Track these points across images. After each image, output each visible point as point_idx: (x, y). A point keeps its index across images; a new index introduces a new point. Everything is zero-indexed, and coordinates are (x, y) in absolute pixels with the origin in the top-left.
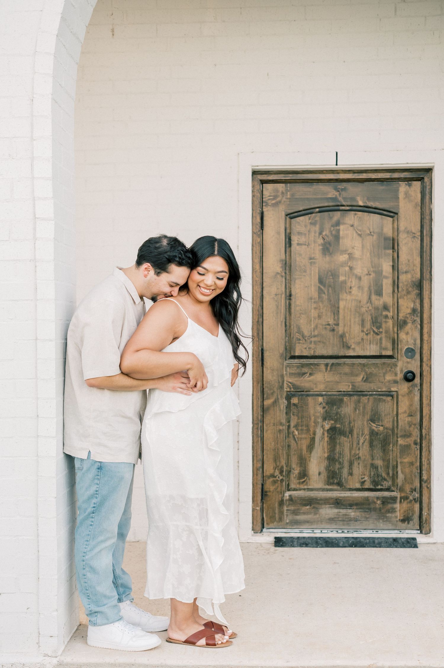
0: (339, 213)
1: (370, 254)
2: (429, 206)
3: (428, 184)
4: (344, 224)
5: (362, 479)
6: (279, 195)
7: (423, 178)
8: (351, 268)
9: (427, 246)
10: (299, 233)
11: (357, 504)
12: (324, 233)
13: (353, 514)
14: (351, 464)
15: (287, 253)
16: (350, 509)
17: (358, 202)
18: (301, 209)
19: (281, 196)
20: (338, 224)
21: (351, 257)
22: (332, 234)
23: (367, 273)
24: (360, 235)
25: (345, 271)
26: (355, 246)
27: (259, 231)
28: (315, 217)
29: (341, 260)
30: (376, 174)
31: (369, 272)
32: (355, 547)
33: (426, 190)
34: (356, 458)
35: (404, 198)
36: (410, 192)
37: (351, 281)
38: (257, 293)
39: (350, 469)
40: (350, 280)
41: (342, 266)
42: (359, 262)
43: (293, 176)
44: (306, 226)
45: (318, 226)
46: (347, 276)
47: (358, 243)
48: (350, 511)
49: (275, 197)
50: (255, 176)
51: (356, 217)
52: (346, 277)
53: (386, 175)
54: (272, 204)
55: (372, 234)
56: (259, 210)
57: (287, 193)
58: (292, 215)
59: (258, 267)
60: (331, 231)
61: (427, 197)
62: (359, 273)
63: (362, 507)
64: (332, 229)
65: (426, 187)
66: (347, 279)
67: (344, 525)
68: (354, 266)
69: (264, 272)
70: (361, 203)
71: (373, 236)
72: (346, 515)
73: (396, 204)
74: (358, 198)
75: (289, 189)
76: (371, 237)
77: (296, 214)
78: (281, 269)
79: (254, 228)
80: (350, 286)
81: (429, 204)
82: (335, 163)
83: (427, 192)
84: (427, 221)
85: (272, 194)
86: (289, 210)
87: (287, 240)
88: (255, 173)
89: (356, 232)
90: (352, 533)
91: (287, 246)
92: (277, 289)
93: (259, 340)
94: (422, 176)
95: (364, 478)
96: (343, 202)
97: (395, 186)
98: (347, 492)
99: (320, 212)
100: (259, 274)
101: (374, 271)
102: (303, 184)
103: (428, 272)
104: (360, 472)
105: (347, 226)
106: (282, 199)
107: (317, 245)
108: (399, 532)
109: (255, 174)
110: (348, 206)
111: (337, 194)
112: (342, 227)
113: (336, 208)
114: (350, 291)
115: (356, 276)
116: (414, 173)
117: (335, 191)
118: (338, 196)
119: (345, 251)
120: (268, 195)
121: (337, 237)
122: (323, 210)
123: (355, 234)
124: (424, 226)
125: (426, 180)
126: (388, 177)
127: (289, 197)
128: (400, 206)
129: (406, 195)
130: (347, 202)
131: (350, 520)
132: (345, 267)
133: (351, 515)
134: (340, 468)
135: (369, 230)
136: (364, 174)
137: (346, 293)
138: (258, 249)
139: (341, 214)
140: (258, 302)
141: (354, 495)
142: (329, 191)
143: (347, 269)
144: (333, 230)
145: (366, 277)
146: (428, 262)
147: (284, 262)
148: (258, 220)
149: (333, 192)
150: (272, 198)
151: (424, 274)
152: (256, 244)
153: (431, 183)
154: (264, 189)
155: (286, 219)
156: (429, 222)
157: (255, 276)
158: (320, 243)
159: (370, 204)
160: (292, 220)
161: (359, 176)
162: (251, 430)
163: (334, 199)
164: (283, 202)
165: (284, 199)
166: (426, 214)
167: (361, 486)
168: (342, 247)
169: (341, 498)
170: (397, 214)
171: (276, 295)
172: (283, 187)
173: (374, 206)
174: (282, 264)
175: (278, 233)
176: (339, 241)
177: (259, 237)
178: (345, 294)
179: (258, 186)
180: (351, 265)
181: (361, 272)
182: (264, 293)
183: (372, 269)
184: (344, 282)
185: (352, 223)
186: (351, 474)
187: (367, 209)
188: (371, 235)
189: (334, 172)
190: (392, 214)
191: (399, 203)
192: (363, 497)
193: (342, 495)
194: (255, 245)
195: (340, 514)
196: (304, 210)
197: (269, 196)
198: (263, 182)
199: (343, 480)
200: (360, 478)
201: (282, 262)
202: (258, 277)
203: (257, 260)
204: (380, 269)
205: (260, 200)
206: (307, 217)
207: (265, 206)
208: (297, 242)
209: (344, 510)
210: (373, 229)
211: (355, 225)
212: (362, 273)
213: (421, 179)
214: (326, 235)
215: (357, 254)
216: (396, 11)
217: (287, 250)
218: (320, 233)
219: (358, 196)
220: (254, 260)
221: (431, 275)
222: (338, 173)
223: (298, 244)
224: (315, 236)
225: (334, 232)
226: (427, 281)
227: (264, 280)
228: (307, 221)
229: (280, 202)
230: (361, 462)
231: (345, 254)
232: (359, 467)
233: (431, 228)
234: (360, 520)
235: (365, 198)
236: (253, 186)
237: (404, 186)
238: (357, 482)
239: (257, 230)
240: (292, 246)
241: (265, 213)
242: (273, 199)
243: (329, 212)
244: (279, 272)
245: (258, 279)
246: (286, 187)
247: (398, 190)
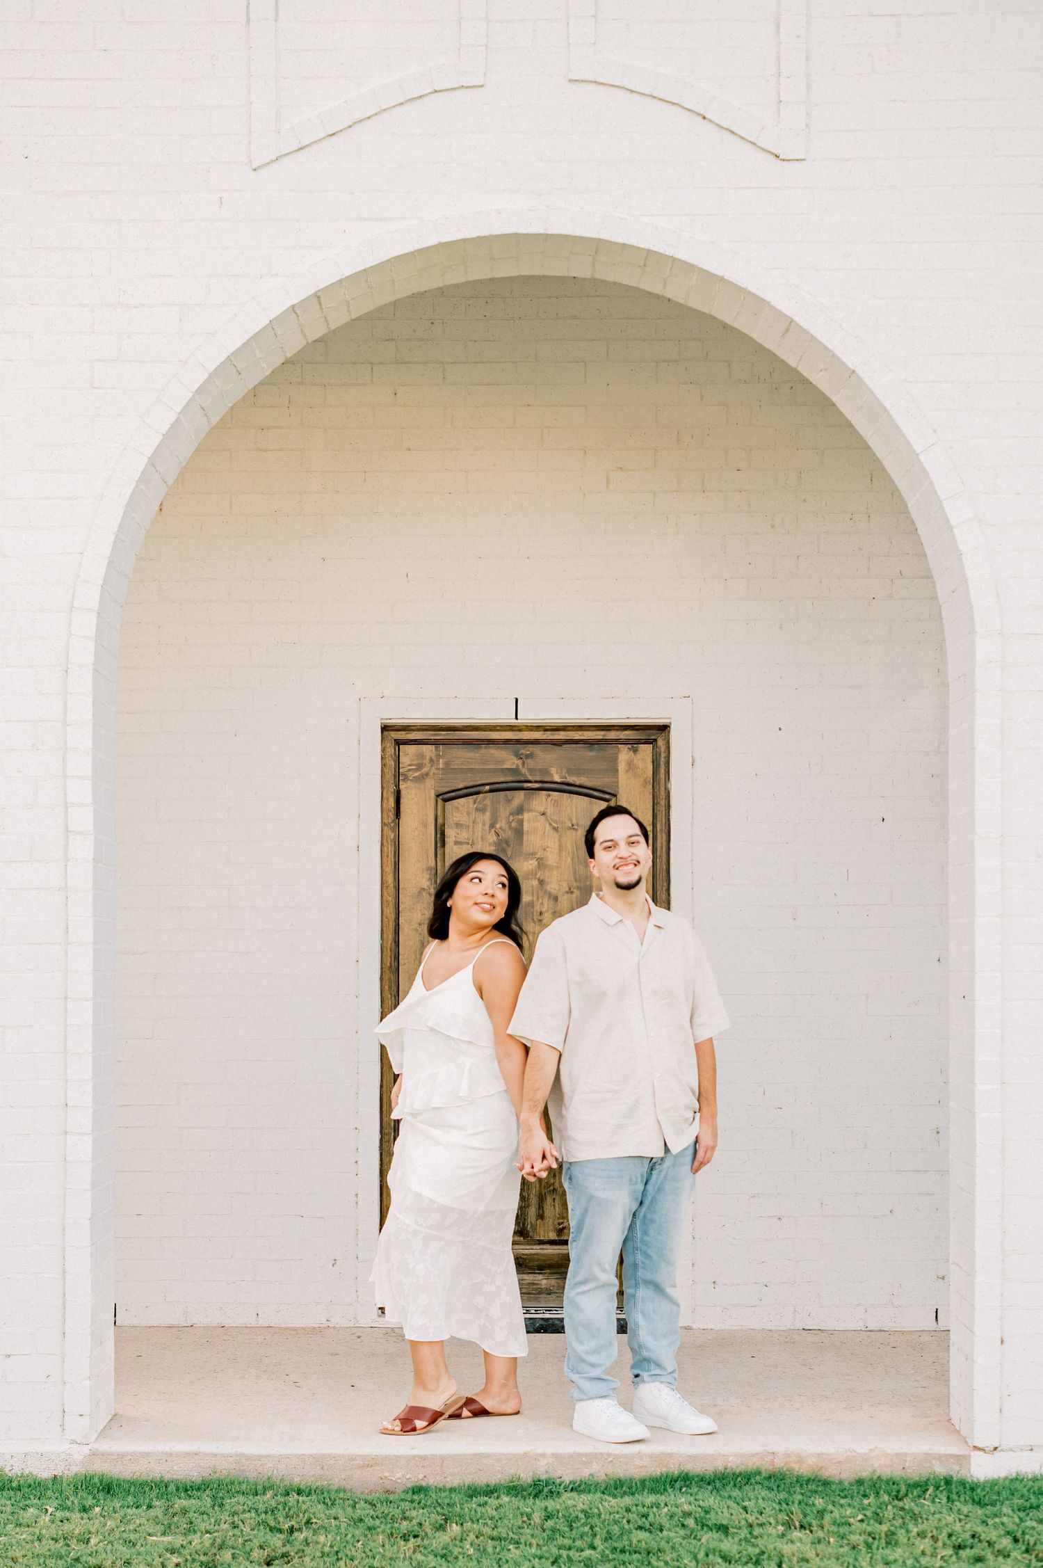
0: (522, 793)
1: (573, 859)
2: (666, 785)
3: (663, 750)
4: (530, 810)
5: (559, 1224)
6: (426, 764)
7: (656, 740)
8: (541, 882)
9: (662, 847)
10: (458, 825)
11: (550, 1266)
12: (498, 826)
13: (544, 1282)
14: (541, 1199)
15: (438, 856)
16: (539, 1273)
17: (553, 776)
18: (461, 786)
19: (428, 765)
20: (520, 810)
21: (541, 864)
22: (510, 826)
23: (567, 889)
24: (556, 829)
25: (533, 886)
26: (548, 847)
27: (393, 821)
28: (484, 799)
29: (525, 868)
30: (580, 733)
31: (570, 889)
32: (545, 1332)
33: (660, 760)
34: (550, 1191)
35: (627, 771)
36: (635, 762)
37: (542, 904)
38: (389, 921)
39: (539, 1208)
40: (540, 901)
41: (528, 879)
42: (555, 873)
43: (447, 734)
44: (468, 814)
45: (488, 814)
46: (535, 895)
47: (552, 842)
48: (540, 1277)
49: (420, 767)
50: (386, 733)
51: (549, 799)
52: (533, 895)
53: (597, 735)
54: (414, 777)
55: (576, 827)
56: (392, 788)
57: (438, 761)
58: (446, 796)
59: (390, 879)
60: (509, 823)
61: (662, 771)
62: (555, 889)
63: (559, 1271)
64: (511, 818)
65: (660, 754)
66: (535, 899)
67: (530, 1301)
68: (547, 880)
69: (400, 887)
70: (557, 778)
71: (576, 830)
72: (533, 1284)
73: (614, 780)
74: (553, 770)
75: (441, 754)
76: (574, 832)
77: (453, 794)
78: (428, 883)
79: (385, 816)
80: (539, 911)
81: (665, 783)
82: (514, 717)
83: (662, 763)
84: (662, 808)
85: (416, 762)
86: (442, 787)
87: (439, 836)
88: (385, 728)
89: (550, 824)
90: (544, 1313)
91: (439, 845)
92: (422, 915)
93: (392, 996)
94: (653, 737)
95: (562, 1223)
96: (529, 776)
97: (611, 752)
98: (535, 1247)
99: (491, 791)
100: (392, 890)
101: (579, 888)
102: (464, 746)
103: (664, 889)
104: (557, 1213)
105: (534, 814)
106: (430, 770)
107: (488, 845)
108: (620, 1312)
109: (387, 730)
110: (536, 782)
111: (519, 762)
112: (526, 816)
113: (517, 785)
114: (540, 918)
115: (550, 894)
116: (640, 731)
117: (515, 758)
118: (521, 767)
119: (531, 855)
120: (409, 763)
121: (519, 833)
122: (496, 789)
123: (548, 827)
124: (658, 817)
125: (660, 742)
126: (601, 738)
127: (441, 766)
128: (620, 783)
129: (630, 765)
130: (535, 775)
131: (540, 1293)
132: (531, 879)
133: (541, 1285)
134: (524, 1207)
135: (571, 820)
136: (562, 733)
137: (534, 922)
138: (390, 849)
139: (525, 795)
140: (390, 936)
141: (546, 1251)
142: (508, 760)
143: (535, 883)
144: (513, 820)
145: (566, 896)
146: (664, 874)
147: (434, 872)
148: (392, 803)
149: (513, 759)
150: (414, 767)
151: (658, 893)
152: (387, 841)
153: (668, 747)
154: (400, 754)
155: (437, 801)
156: (665, 810)
157: (385, 894)
158: (491, 841)
159: (571, 780)
160: (447, 803)
161: (553, 735)
162: (378, 1144)
163: (515, 771)
164: (431, 774)
165: (433, 770)
166: (661, 797)
167: (558, 1236)
168: (526, 847)
169: (525, 1257)
170: (615, 796)
171: (420, 924)
172: (432, 751)
173: (578, 783)
174: (430, 874)
175: (425, 825)
176: (523, 837)
177: (392, 832)
178: (532, 924)
179: (391, 750)
180: (542, 878)
181: (557, 888)
182: (400, 921)
183: (575, 884)
184: (531, 904)
185: (542, 810)
186: (541, 1216)
187: (567, 788)
188: (574, 829)
189: (514, 729)
190: (607, 796)
191: (618, 778)
192: (561, 1254)
193: (527, 1252)
194: (385, 844)
195: (524, 1282)
196: (466, 788)
197: (409, 765)
198: (398, 743)
199: (529, 1226)
200: (556, 1223)
201: (429, 872)
202: (391, 895)
203: (389, 869)
204: (588, 883)
205: (395, 771)
206: (471, 799)
207: (404, 780)
208: (454, 839)
209: (530, 1275)
210: (576, 819)
211: (548, 813)
212: (559, 890)
213: (653, 742)
214: (501, 828)
215: (551, 859)
216: (608, 483)
217: (439, 852)
218: (492, 826)
219: (552, 767)
220: (384, 867)
221: (669, 895)
222: (520, 730)
223: (457, 843)
224: (483, 830)
225: (513, 825)
226: (663, 903)
227: (400, 901)
228: (471, 806)
229: (427, 774)
230: (557, 1197)
231: (532, 859)
232: (554, 1205)
233: (669, 820)
234: (556, 1293)
235: (564, 771)
236: (383, 750)
237: (625, 752)
238: (552, 1230)
239: (390, 821)
240: (447, 846)
241: (403, 793)
242: (416, 770)
243: (507, 792)
244: (426, 887)
245: (390, 899)
246: (436, 750)
247: (617, 758)
